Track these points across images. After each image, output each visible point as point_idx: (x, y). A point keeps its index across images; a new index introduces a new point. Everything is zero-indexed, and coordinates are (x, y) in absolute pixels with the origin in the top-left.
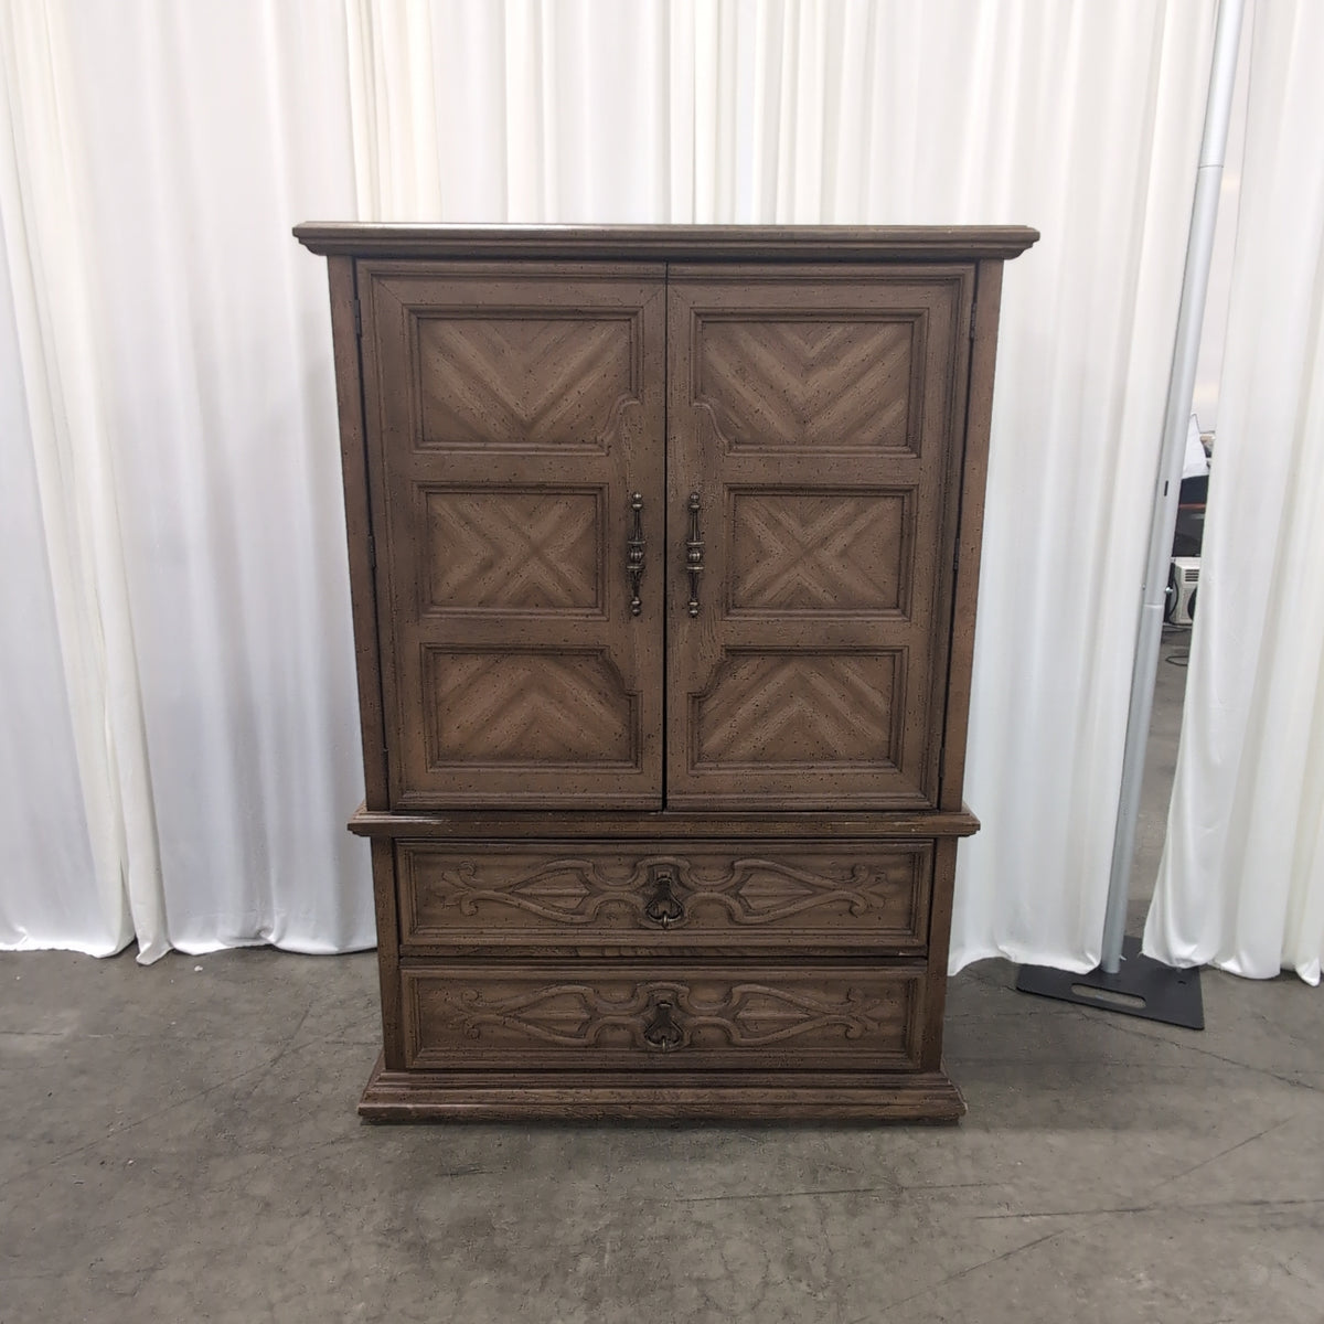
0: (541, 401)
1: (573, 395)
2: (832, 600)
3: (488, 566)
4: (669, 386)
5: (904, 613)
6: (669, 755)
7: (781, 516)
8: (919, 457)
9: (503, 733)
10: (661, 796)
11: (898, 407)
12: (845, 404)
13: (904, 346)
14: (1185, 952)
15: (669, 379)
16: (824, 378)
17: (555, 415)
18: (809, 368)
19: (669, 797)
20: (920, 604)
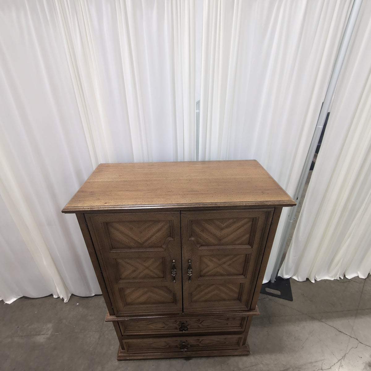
0: (145, 239)
1: (154, 237)
2: (226, 274)
3: (135, 271)
4: (182, 237)
5: (245, 276)
6: (184, 303)
7: (213, 259)
8: (252, 248)
9: (142, 299)
10: (182, 310)
11: (247, 236)
12: (232, 236)
13: (250, 224)
14: (286, 277)
15: (182, 235)
16: (226, 231)
17: (150, 241)
18: (222, 229)
19: (184, 310)
20: (249, 275)
